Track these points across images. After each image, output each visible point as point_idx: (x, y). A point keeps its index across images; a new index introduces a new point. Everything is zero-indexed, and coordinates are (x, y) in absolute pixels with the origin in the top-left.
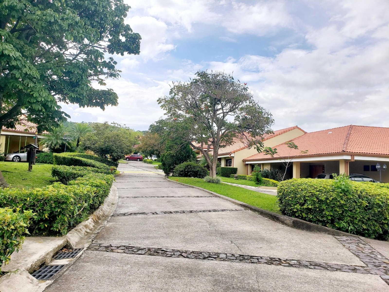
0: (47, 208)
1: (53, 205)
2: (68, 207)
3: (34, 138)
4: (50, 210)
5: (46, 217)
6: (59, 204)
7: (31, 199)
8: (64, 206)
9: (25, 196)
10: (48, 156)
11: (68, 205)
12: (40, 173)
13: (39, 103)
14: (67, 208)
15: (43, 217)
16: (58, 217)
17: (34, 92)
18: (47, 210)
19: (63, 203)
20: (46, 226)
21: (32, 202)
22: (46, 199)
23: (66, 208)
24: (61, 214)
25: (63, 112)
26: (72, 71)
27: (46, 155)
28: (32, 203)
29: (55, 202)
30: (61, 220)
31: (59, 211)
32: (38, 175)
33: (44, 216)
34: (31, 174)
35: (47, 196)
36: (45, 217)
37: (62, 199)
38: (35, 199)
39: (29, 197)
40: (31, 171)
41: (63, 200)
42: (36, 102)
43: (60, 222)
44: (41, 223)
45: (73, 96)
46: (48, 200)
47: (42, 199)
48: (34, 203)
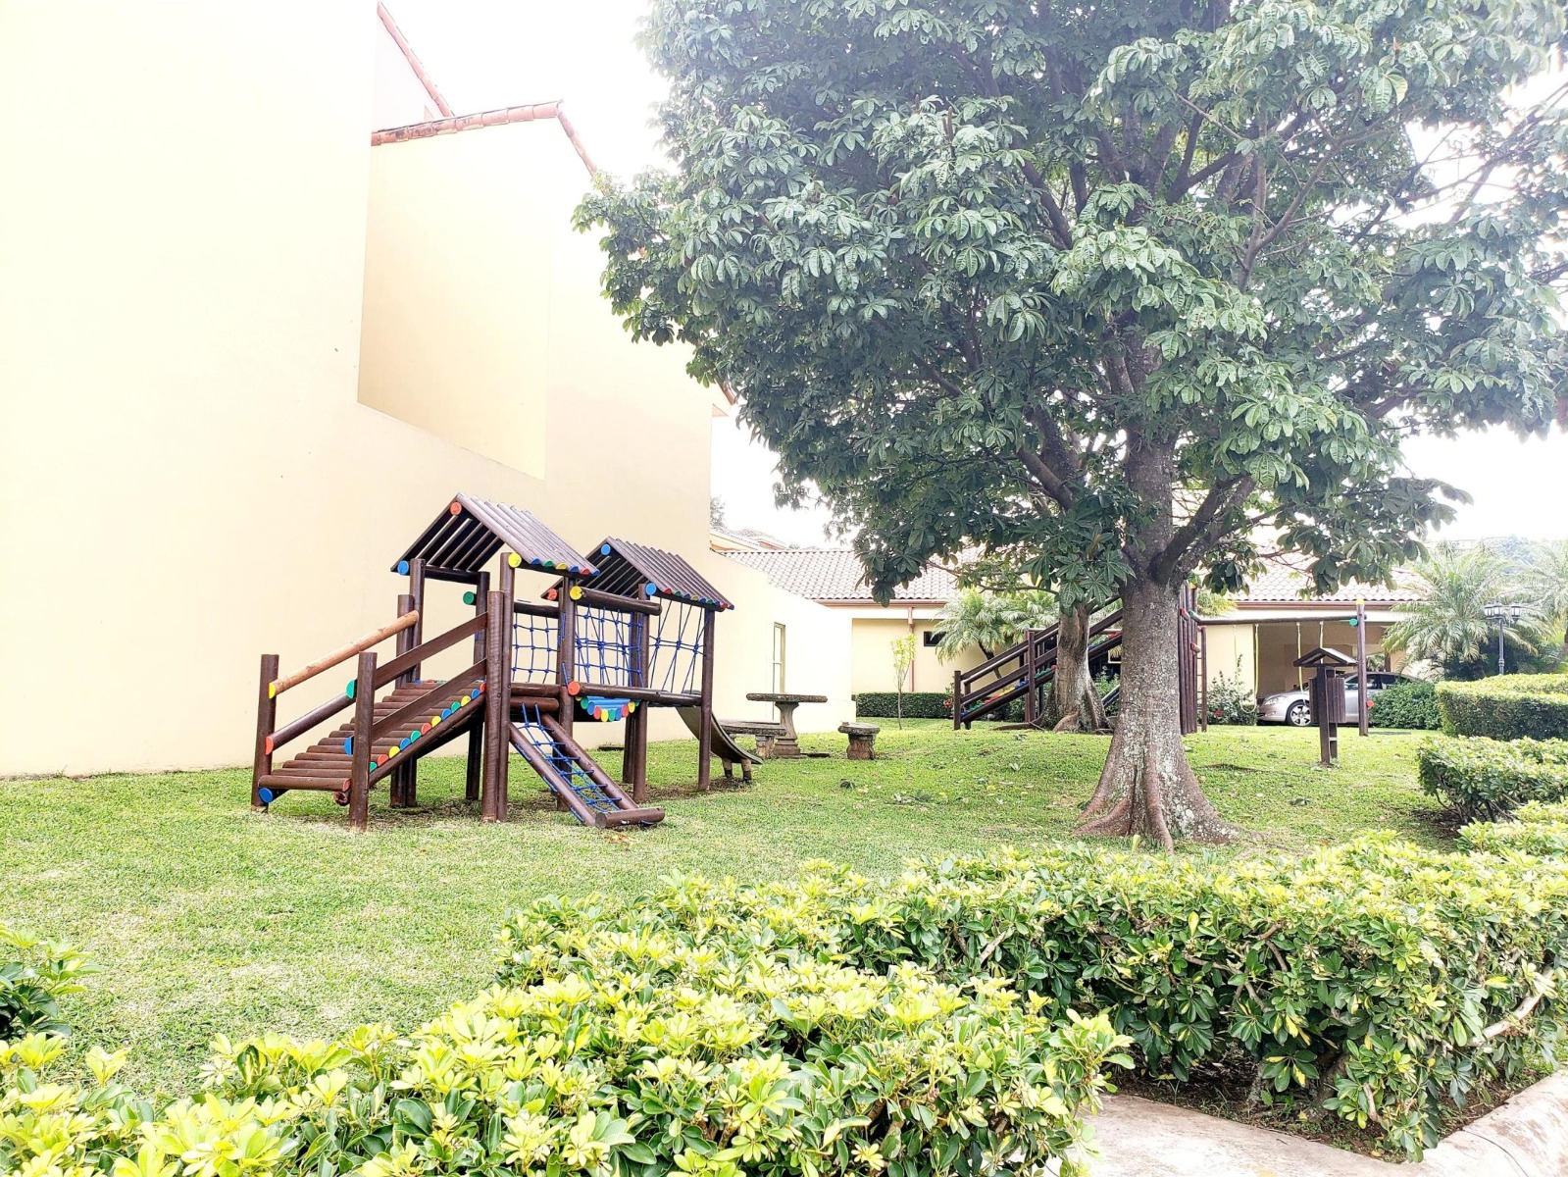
0: (1287, 979)
1: (1320, 971)
2: (1406, 996)
3: (1353, 622)
4: (1302, 993)
5: (1294, 1031)
6: (1353, 970)
7: (1207, 923)
8: (1380, 983)
9: (1177, 906)
10: (1427, 697)
11: (1407, 983)
12: (1374, 773)
13: (1280, 451)
14: (1402, 1002)
15: (1275, 1030)
16: (1359, 1042)
17: (1250, 405)
18: (1288, 992)
19: (1375, 964)
20: (1301, 1079)
21: (1211, 938)
22: (1279, 930)
23: (1395, 996)
24: (1371, 1031)
25: (1430, 484)
26: (1441, 265)
27: (1418, 691)
28: (1212, 942)
29: (1325, 951)
30: (1373, 1062)
31: (1354, 1007)
32: (1362, 783)
33: (1278, 1022)
34: (1330, 778)
35: (1277, 914)
36: (1283, 1027)
37: (1361, 937)
38: (1222, 924)
39: (1199, 913)
40: (1331, 766)
41: (1368, 947)
42: (1260, 446)
43: (1372, 1073)
44: (1272, 1059)
45: (1457, 389)
46: (1290, 939)
47: (1259, 930)
48: (1218, 942)
